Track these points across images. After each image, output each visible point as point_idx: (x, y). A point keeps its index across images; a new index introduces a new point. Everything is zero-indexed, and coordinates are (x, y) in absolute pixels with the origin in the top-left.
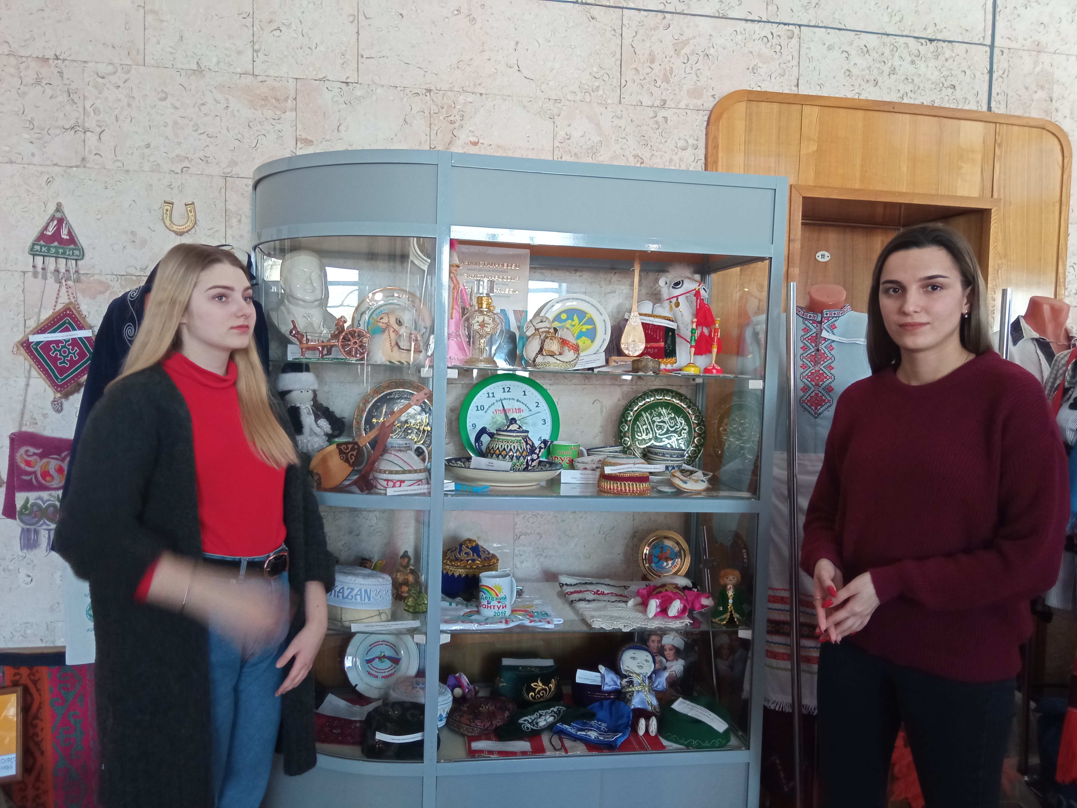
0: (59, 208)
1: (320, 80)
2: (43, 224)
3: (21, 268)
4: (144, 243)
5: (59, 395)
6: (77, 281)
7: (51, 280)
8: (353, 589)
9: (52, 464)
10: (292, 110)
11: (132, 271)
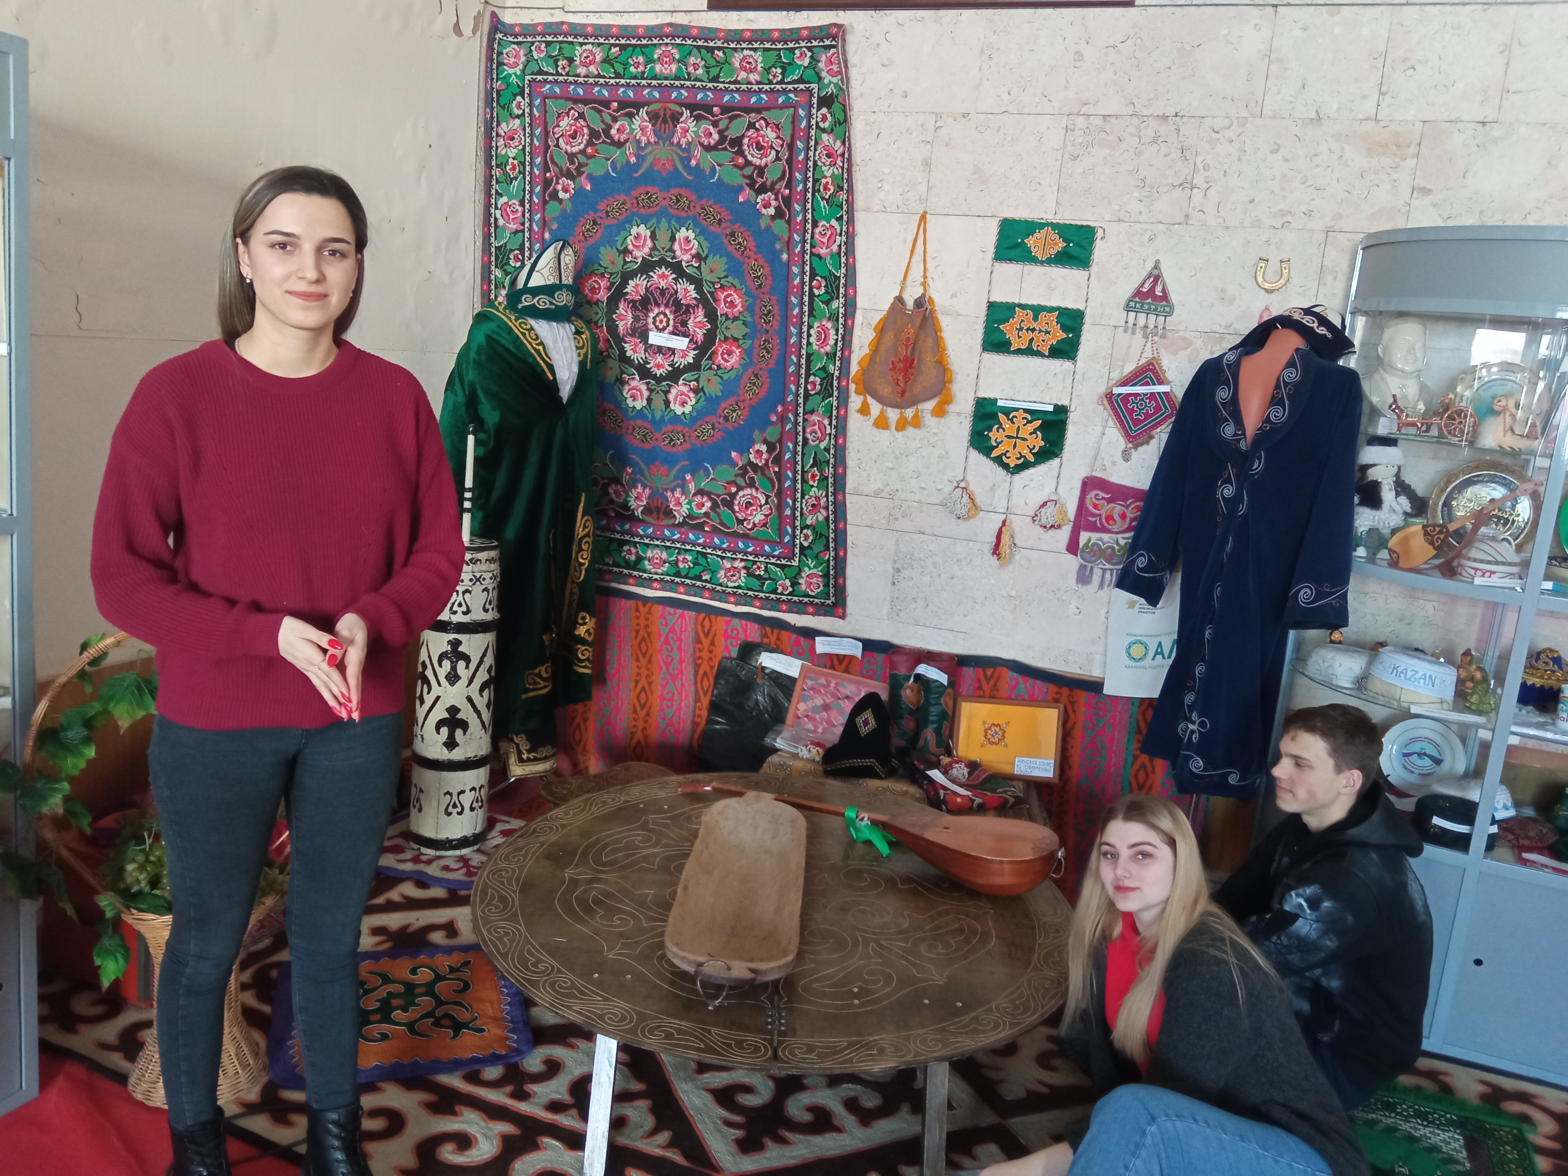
0: (1156, 266)
1: (1451, 121)
2: (1140, 281)
3: (1114, 323)
4: (1232, 300)
5: (1130, 445)
6: (1163, 337)
7: (1139, 335)
8: (1416, 672)
9: (1117, 509)
10: (1413, 157)
11: (1216, 328)
